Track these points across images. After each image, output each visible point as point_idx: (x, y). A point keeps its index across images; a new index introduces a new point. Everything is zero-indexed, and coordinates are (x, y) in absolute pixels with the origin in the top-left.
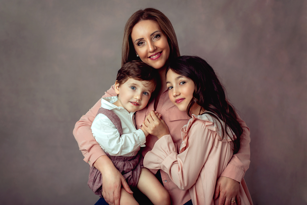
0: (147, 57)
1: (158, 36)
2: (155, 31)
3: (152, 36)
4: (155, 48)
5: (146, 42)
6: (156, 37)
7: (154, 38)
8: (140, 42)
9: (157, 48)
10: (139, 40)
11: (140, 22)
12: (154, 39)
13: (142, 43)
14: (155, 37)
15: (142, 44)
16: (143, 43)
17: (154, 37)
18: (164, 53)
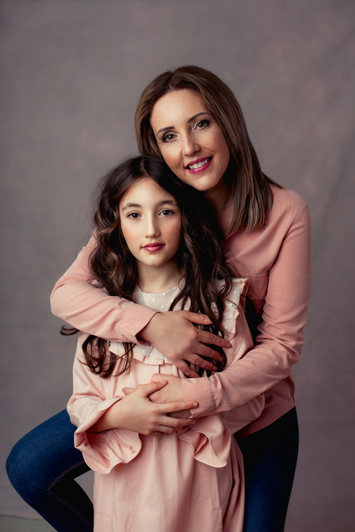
0: (182, 166)
1: (205, 124)
2: (198, 112)
3: (192, 124)
4: (197, 149)
5: (178, 135)
6: (201, 126)
7: (195, 126)
8: (167, 134)
9: (202, 148)
10: (165, 131)
11: (169, 94)
12: (195, 129)
13: (172, 136)
14: (198, 125)
15: (171, 138)
16: (175, 136)
17: (196, 124)
18: (216, 160)
